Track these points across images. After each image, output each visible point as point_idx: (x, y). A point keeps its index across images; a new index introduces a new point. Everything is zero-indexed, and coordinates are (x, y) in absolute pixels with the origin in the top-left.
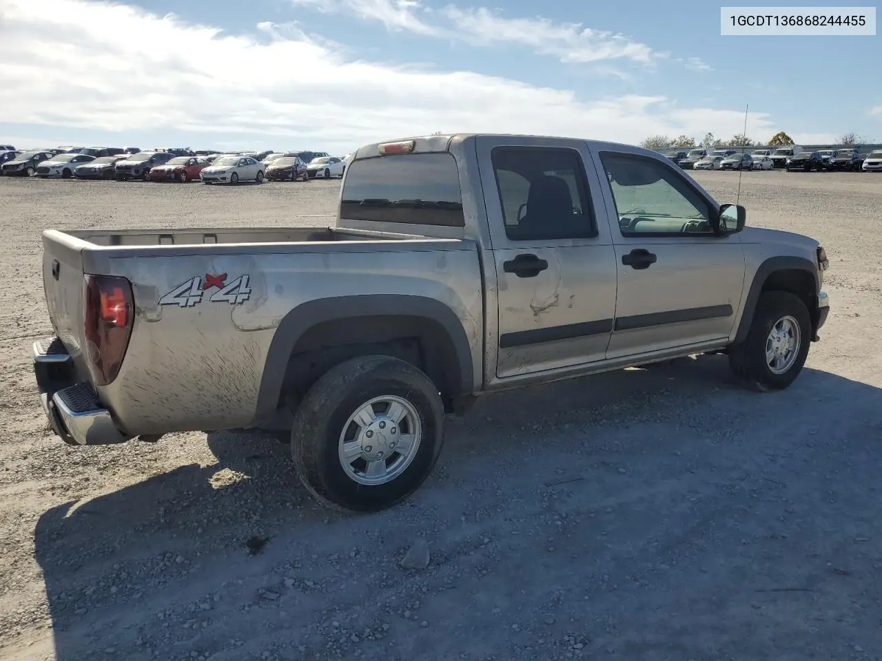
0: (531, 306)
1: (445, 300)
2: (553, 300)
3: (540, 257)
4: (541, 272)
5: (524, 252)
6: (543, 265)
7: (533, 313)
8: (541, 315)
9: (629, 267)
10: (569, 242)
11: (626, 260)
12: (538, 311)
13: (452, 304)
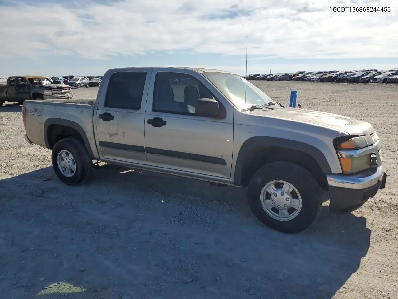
0: (108, 133)
1: (80, 124)
2: (116, 132)
3: (112, 115)
4: (112, 120)
5: (107, 112)
6: (113, 118)
7: (109, 136)
8: (113, 137)
9: (151, 125)
10: (126, 110)
11: (150, 122)
12: (111, 135)
13: (83, 126)
